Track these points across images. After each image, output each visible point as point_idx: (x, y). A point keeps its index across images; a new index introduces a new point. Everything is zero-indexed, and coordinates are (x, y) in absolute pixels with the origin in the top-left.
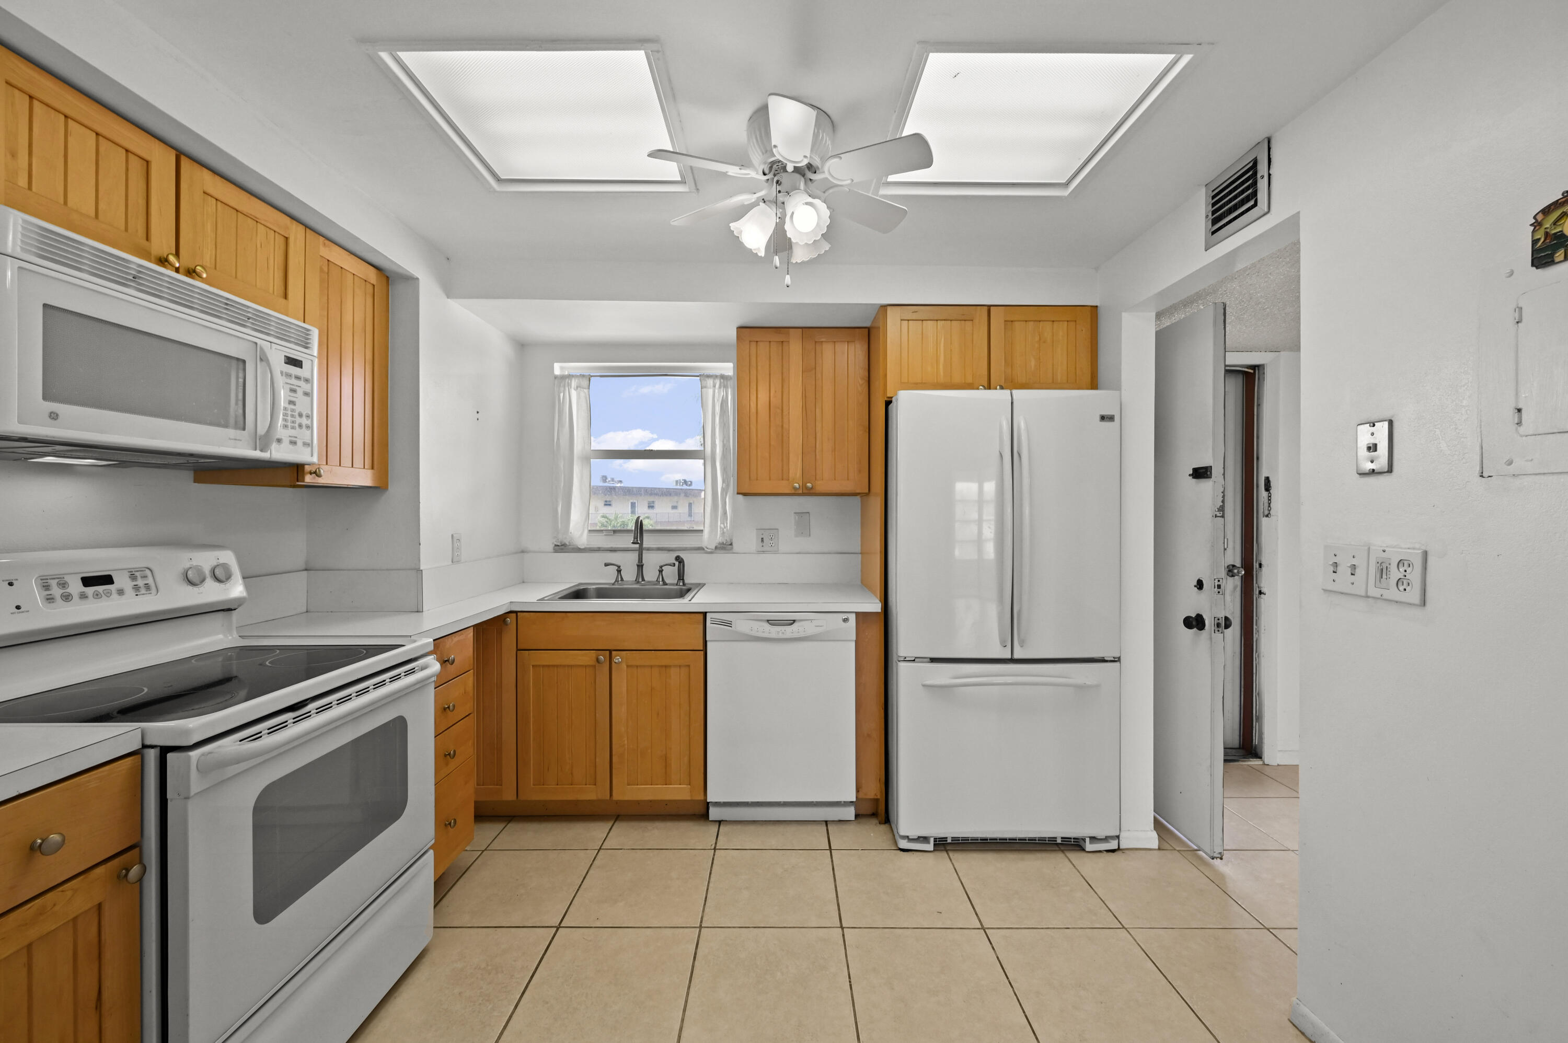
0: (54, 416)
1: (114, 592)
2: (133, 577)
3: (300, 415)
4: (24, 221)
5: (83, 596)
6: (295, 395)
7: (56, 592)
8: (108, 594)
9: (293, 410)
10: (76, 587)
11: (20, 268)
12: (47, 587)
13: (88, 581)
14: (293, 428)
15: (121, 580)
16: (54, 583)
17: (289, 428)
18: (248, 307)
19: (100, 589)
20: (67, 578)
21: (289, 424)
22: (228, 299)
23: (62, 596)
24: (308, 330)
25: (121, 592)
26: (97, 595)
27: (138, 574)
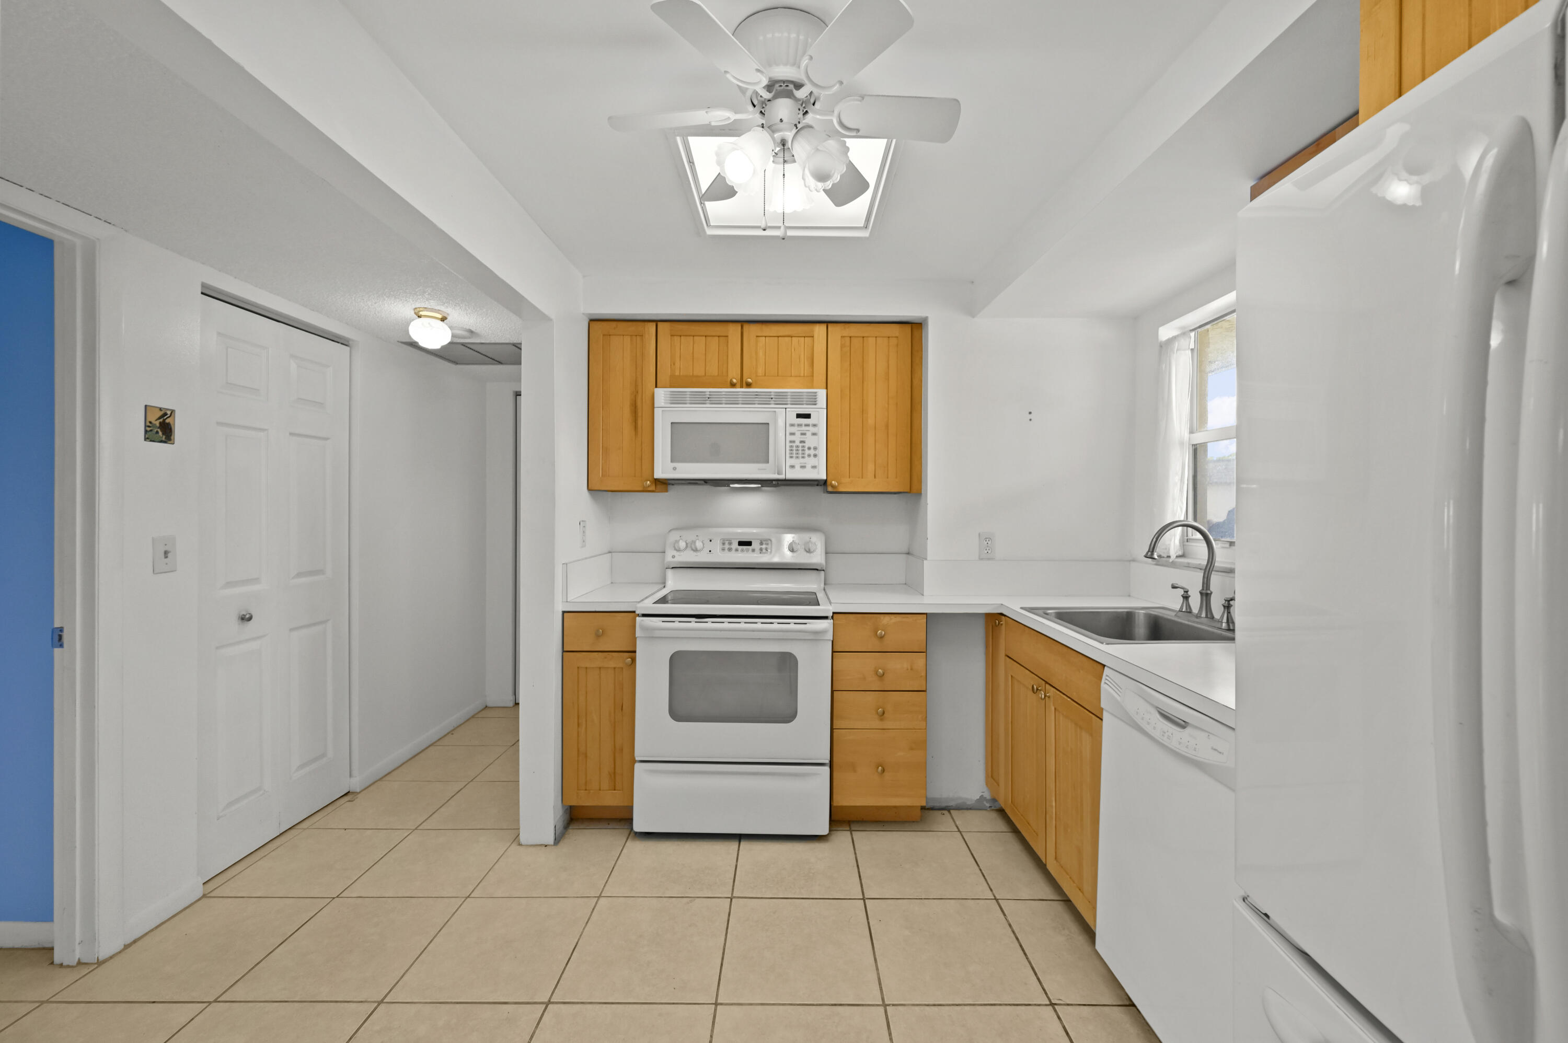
0: (675, 469)
1: (750, 550)
2: (761, 544)
3: (809, 448)
4: (665, 391)
5: (737, 550)
6: (805, 437)
7: (727, 546)
8: (748, 550)
9: (803, 447)
10: (735, 545)
11: (662, 411)
12: (724, 544)
13: (741, 543)
14: (803, 457)
15: (755, 545)
16: (727, 543)
17: (800, 458)
18: (770, 392)
19: (745, 547)
20: (733, 541)
21: (794, 455)
22: (757, 392)
23: (728, 548)
24: (816, 393)
25: (753, 550)
26: (742, 550)
27: (764, 542)
